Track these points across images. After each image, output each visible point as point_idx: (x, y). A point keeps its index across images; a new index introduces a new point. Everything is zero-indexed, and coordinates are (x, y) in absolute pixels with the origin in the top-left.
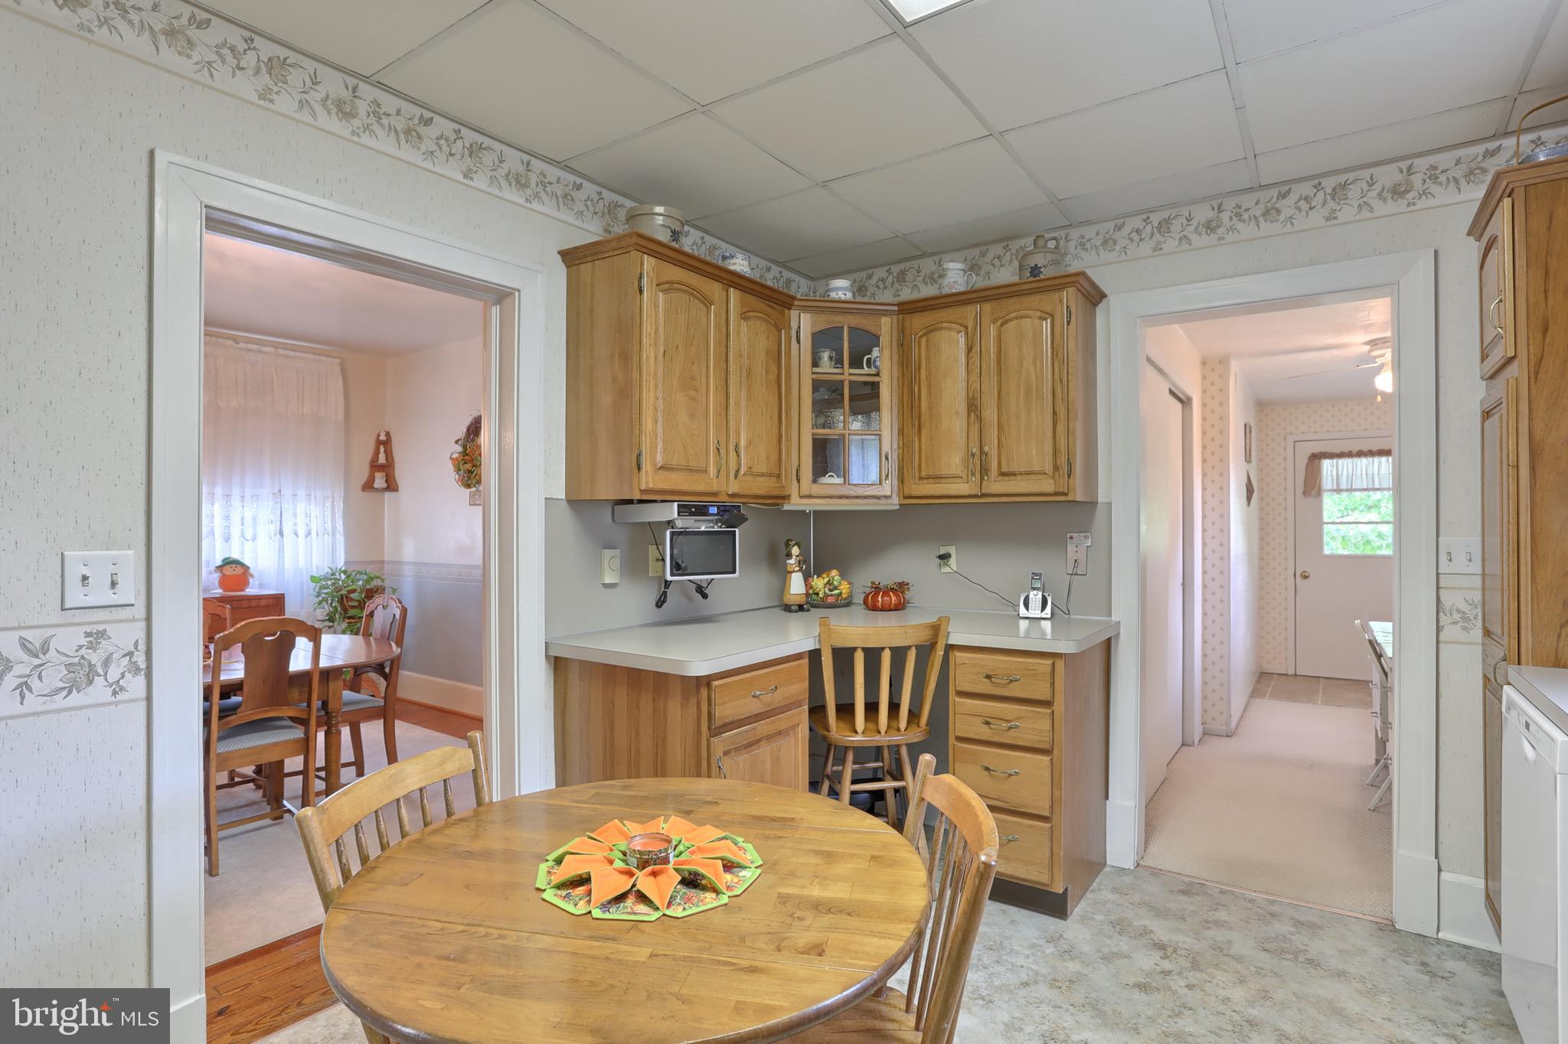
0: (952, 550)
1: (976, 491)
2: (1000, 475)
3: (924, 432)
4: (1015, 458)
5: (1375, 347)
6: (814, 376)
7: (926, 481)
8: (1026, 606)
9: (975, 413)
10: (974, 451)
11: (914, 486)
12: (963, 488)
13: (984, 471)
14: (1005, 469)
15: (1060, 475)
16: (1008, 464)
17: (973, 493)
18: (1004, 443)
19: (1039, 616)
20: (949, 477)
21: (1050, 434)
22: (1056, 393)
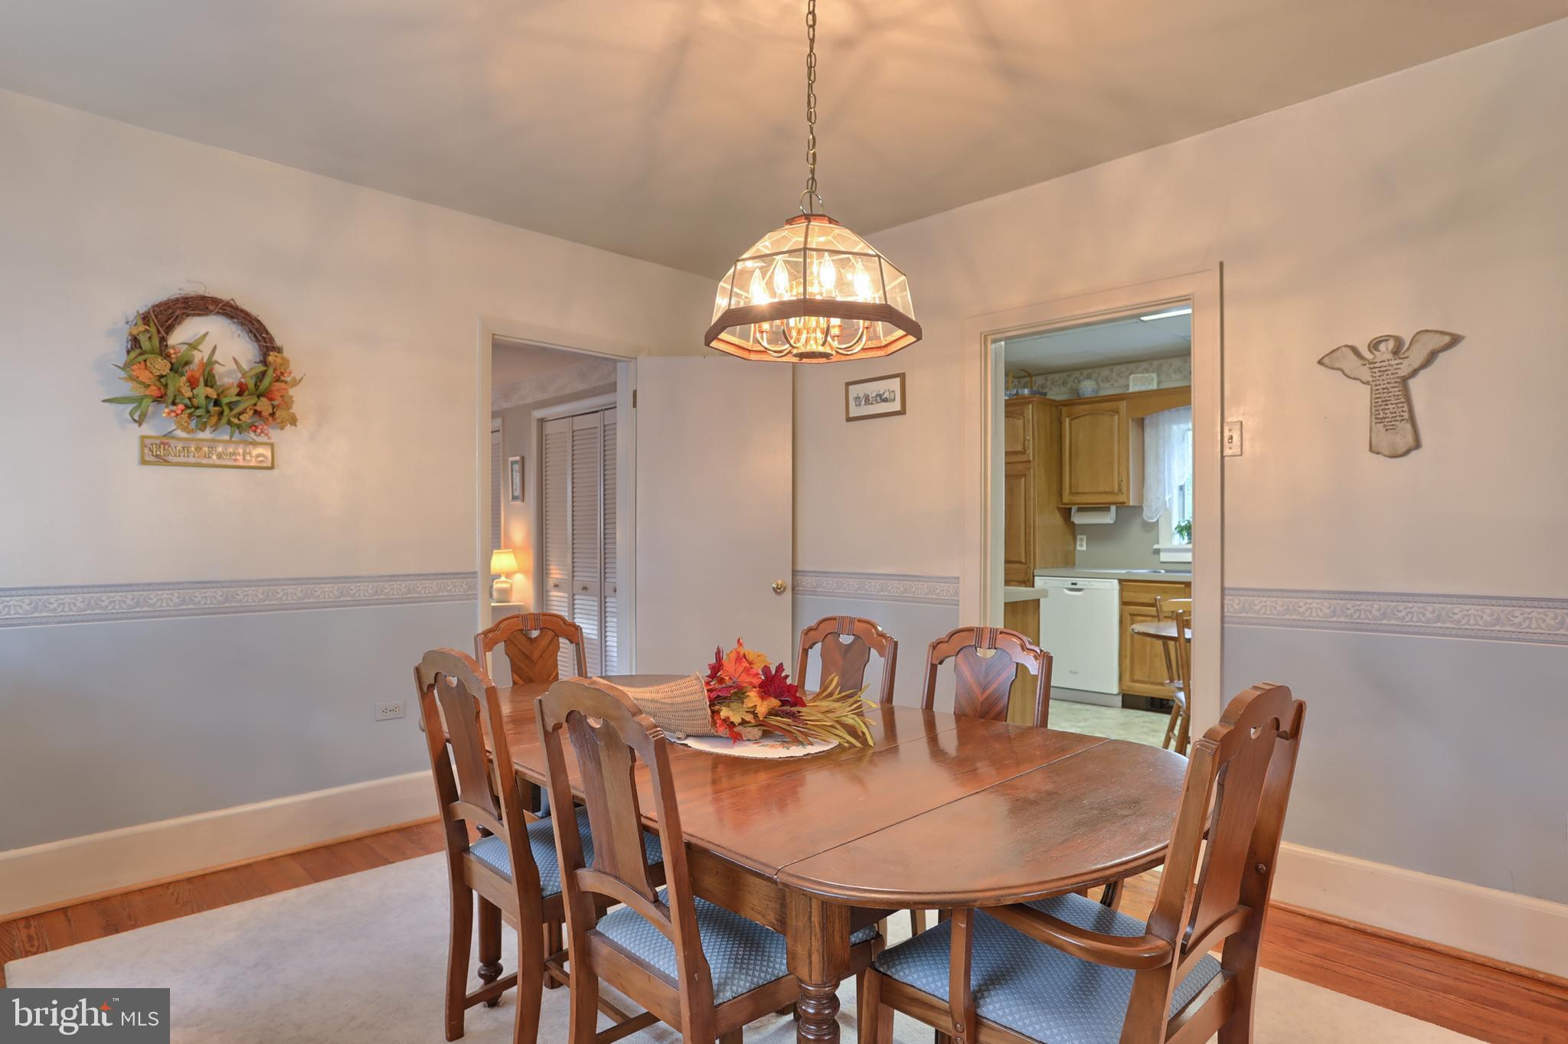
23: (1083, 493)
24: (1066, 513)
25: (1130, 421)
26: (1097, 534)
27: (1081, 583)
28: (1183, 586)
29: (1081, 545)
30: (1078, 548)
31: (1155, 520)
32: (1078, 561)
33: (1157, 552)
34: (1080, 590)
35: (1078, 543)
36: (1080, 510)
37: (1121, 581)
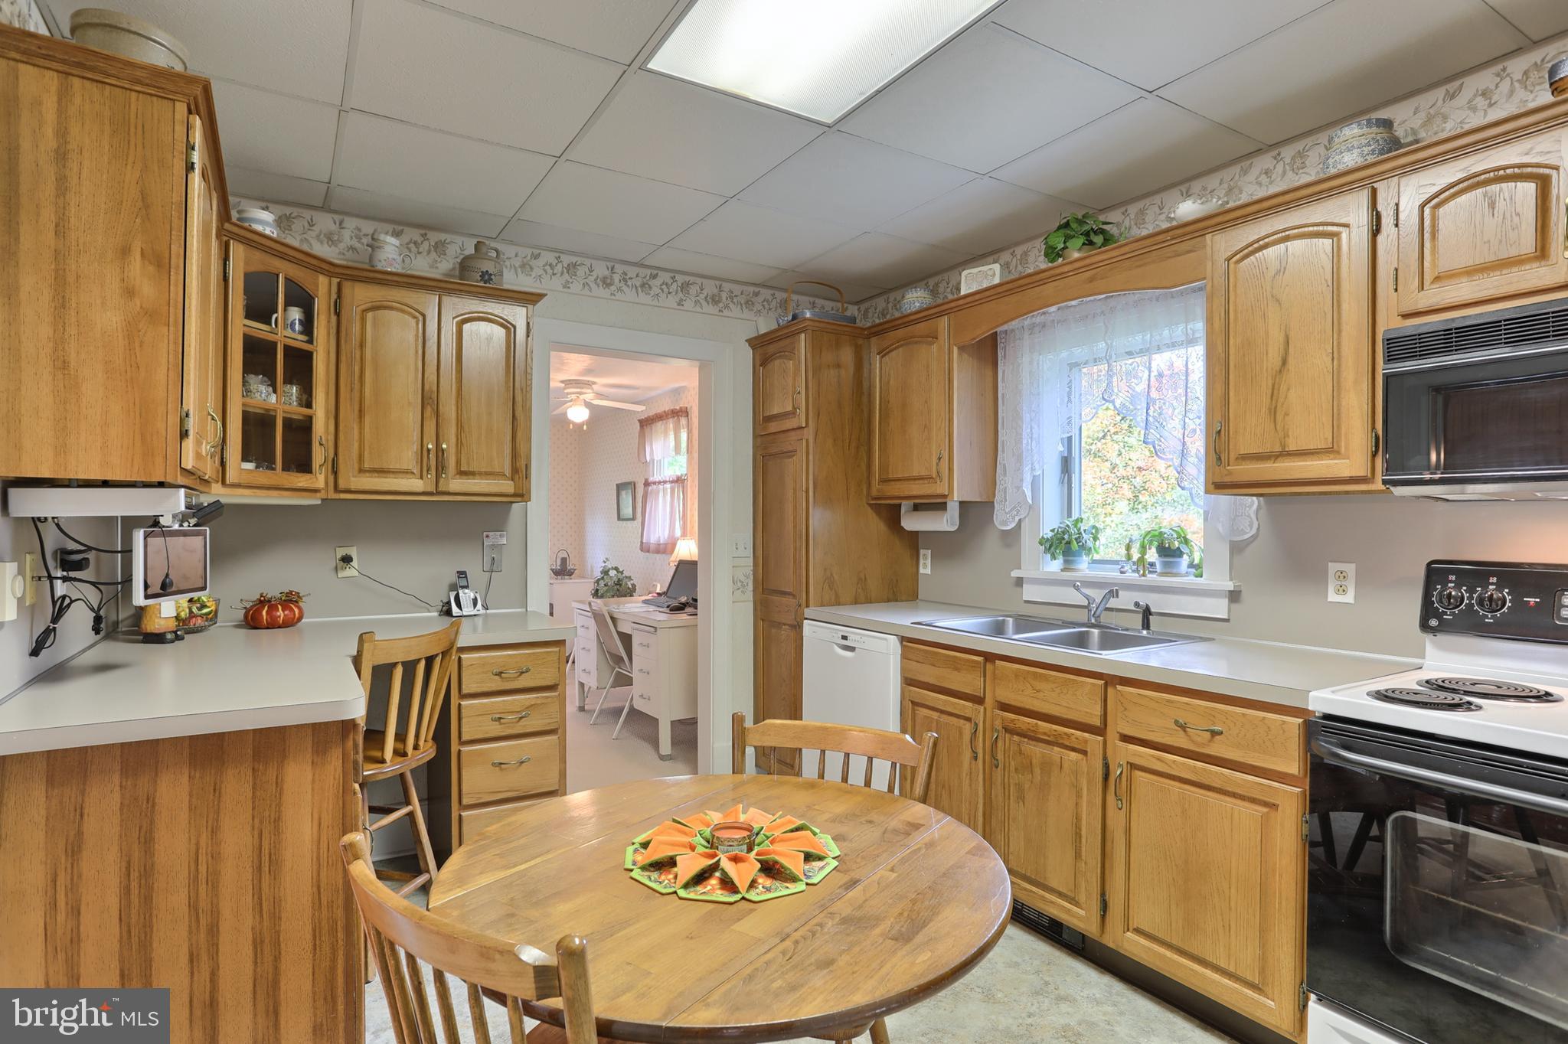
0: (353, 552)
1: (432, 489)
2: (457, 474)
3: (367, 419)
4: (475, 459)
5: (570, 386)
6: (246, 329)
7: (367, 474)
8: (459, 605)
9: (431, 406)
10: (430, 446)
11: (353, 479)
12: (416, 484)
13: (441, 468)
14: (464, 468)
15: (519, 477)
16: (468, 464)
17: (429, 490)
18: (464, 441)
19: (472, 613)
20: (397, 472)
21: (509, 437)
22: (517, 399)
23: (899, 480)
24: (891, 514)
25: (955, 349)
26: (947, 547)
27: (855, 637)
28: (980, 659)
29: (925, 566)
30: (922, 571)
31: (1012, 525)
32: (922, 593)
33: (1019, 582)
34: (852, 649)
35: (922, 561)
36: (916, 508)
37: (904, 640)
